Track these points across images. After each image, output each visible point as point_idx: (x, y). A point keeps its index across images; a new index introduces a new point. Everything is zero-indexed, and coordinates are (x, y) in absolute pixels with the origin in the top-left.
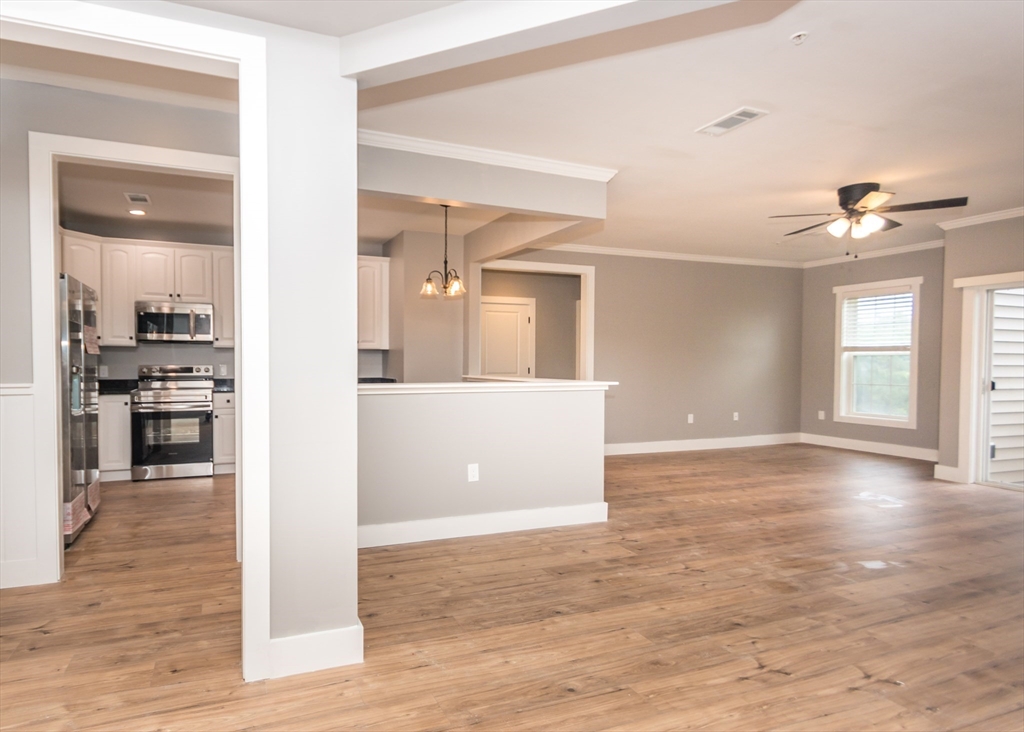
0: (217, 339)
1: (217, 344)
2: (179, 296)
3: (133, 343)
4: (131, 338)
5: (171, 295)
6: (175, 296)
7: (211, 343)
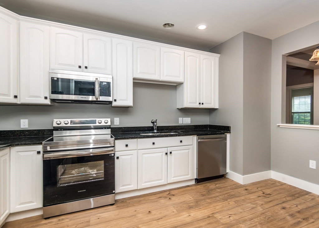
0: (115, 100)
1: (114, 104)
2: (86, 67)
3: (48, 102)
4: (46, 98)
5: (80, 67)
6: (83, 67)
7: (110, 103)
